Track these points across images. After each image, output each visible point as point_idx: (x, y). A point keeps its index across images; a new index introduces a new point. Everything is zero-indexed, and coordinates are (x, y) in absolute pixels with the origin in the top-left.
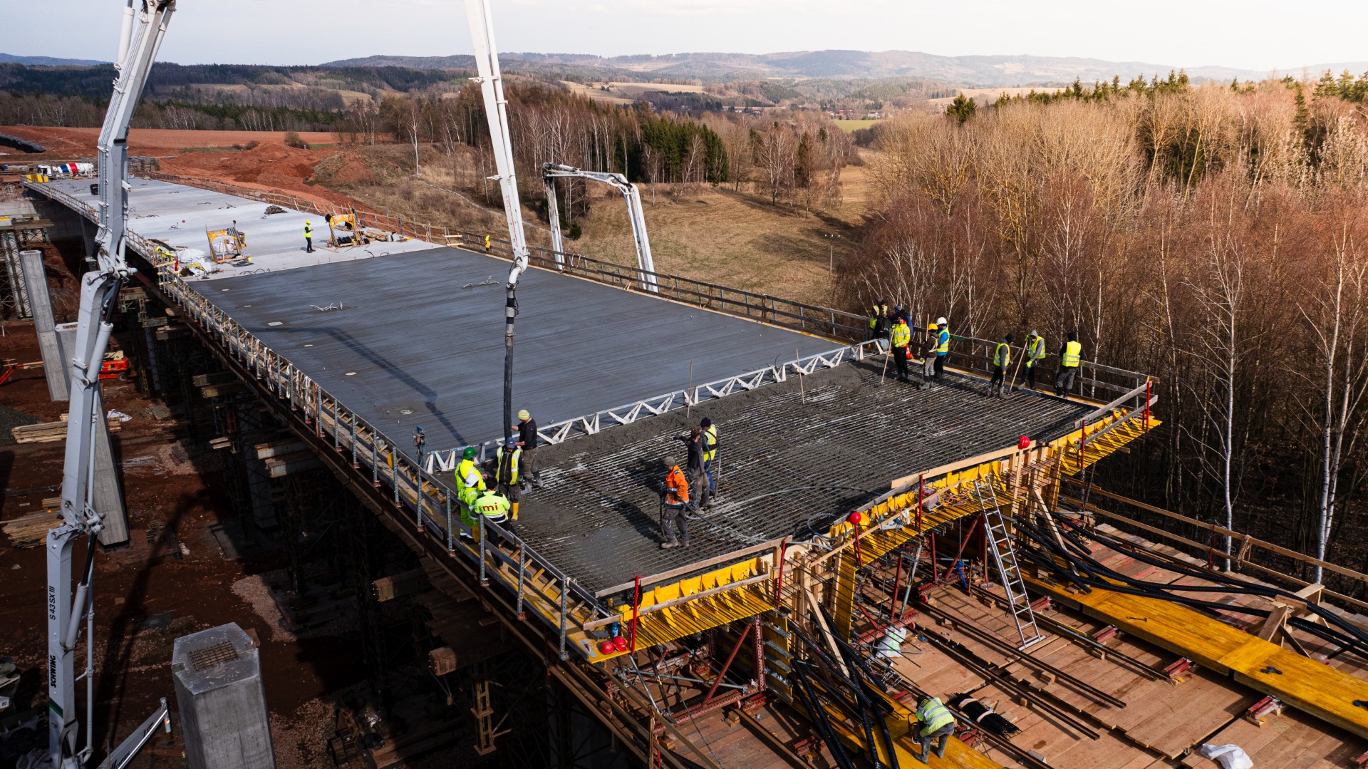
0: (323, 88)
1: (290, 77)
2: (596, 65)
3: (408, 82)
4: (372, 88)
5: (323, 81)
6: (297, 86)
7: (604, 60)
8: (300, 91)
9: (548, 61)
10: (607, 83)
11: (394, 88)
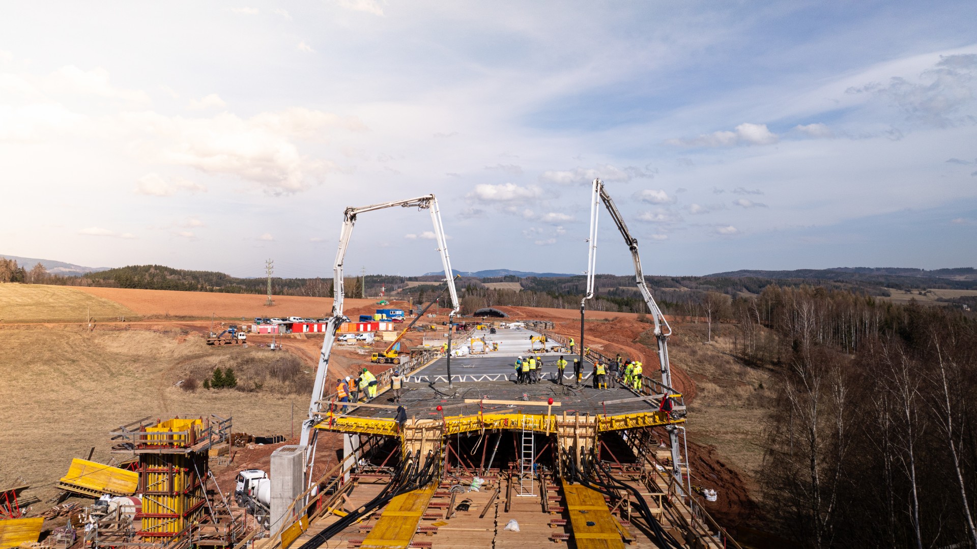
0: (700, 290)
1: (680, 284)
2: (919, 276)
3: (760, 287)
4: (734, 291)
5: (701, 286)
6: (684, 289)
7: (926, 272)
8: (685, 292)
9: (878, 273)
10: (924, 289)
11: (749, 291)
